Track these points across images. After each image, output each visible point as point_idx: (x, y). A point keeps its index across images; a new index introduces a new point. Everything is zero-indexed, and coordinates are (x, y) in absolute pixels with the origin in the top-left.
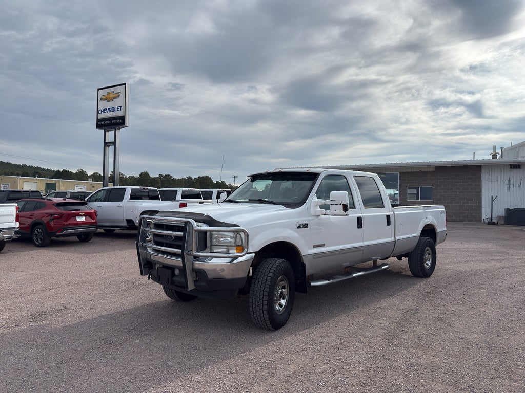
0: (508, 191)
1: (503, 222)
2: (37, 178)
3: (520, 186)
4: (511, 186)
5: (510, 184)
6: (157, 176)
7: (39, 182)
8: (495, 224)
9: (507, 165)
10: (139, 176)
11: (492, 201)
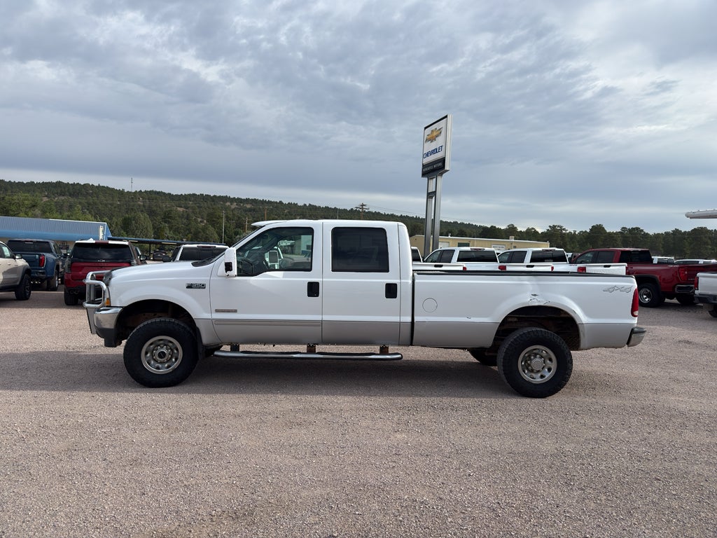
2: (450, 237)
6: (619, 230)
7: (451, 242)
10: (588, 231)
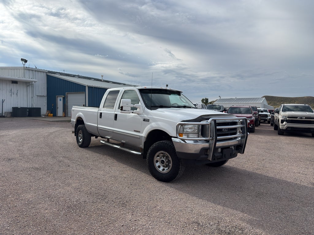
0: (11, 97)
1: (9, 115)
3: (17, 94)
4: (12, 94)
5: (11, 93)
8: (5, 117)
9: (9, 81)
11: (3, 102)
